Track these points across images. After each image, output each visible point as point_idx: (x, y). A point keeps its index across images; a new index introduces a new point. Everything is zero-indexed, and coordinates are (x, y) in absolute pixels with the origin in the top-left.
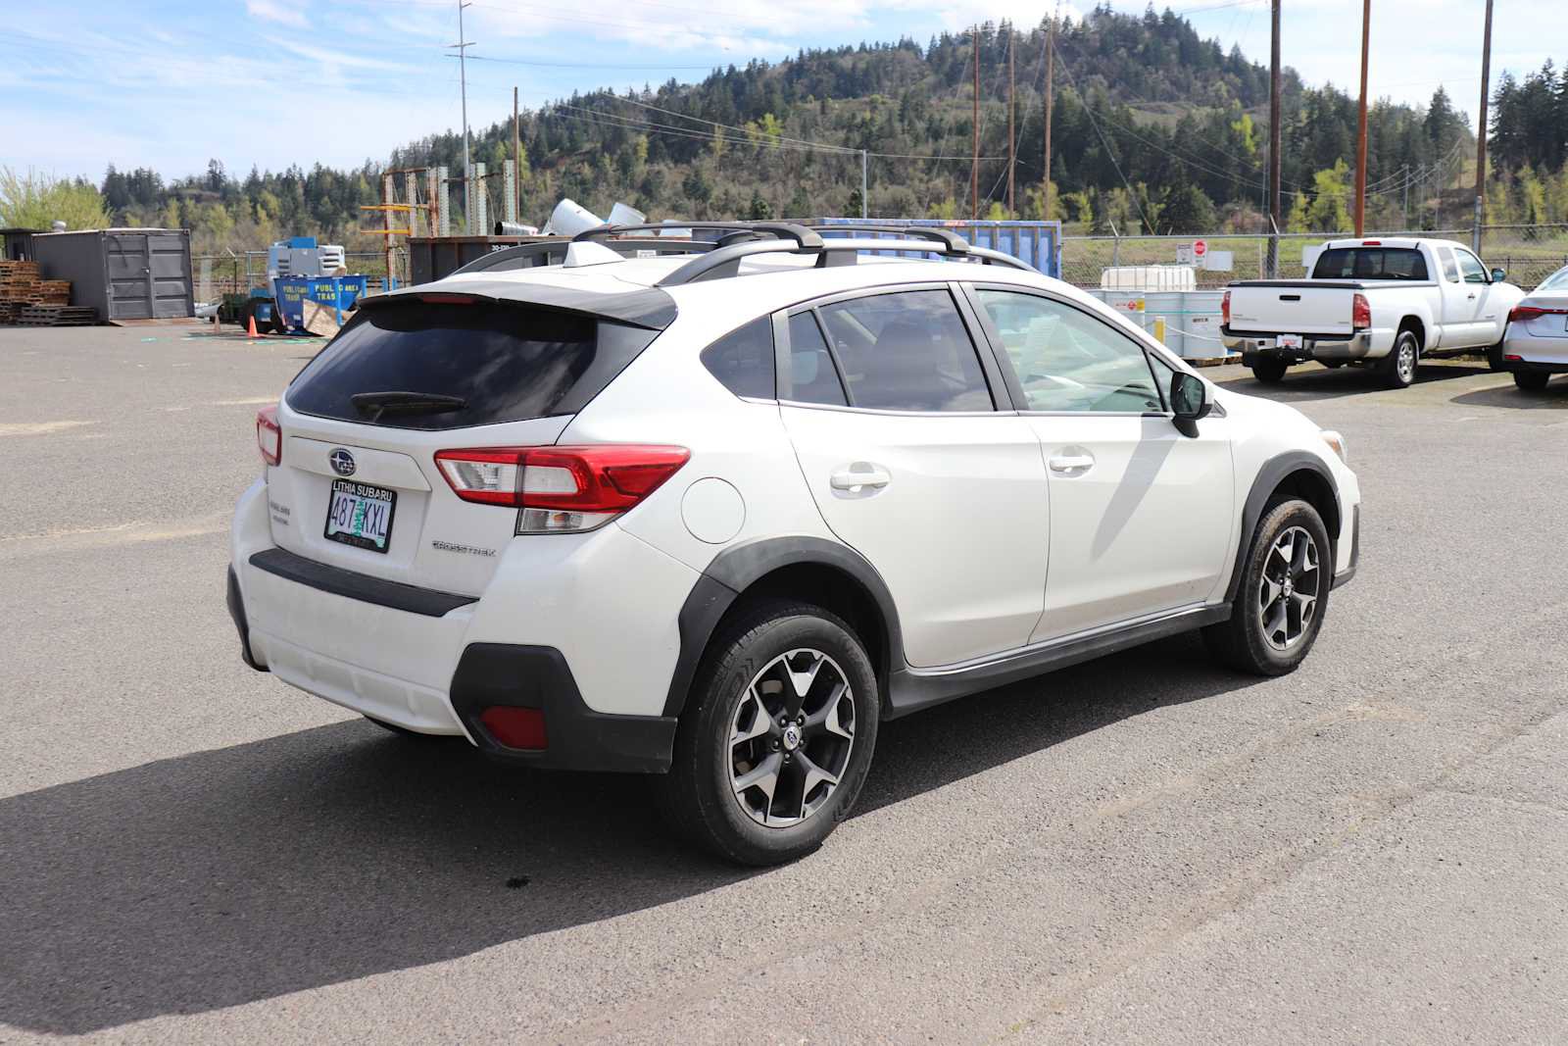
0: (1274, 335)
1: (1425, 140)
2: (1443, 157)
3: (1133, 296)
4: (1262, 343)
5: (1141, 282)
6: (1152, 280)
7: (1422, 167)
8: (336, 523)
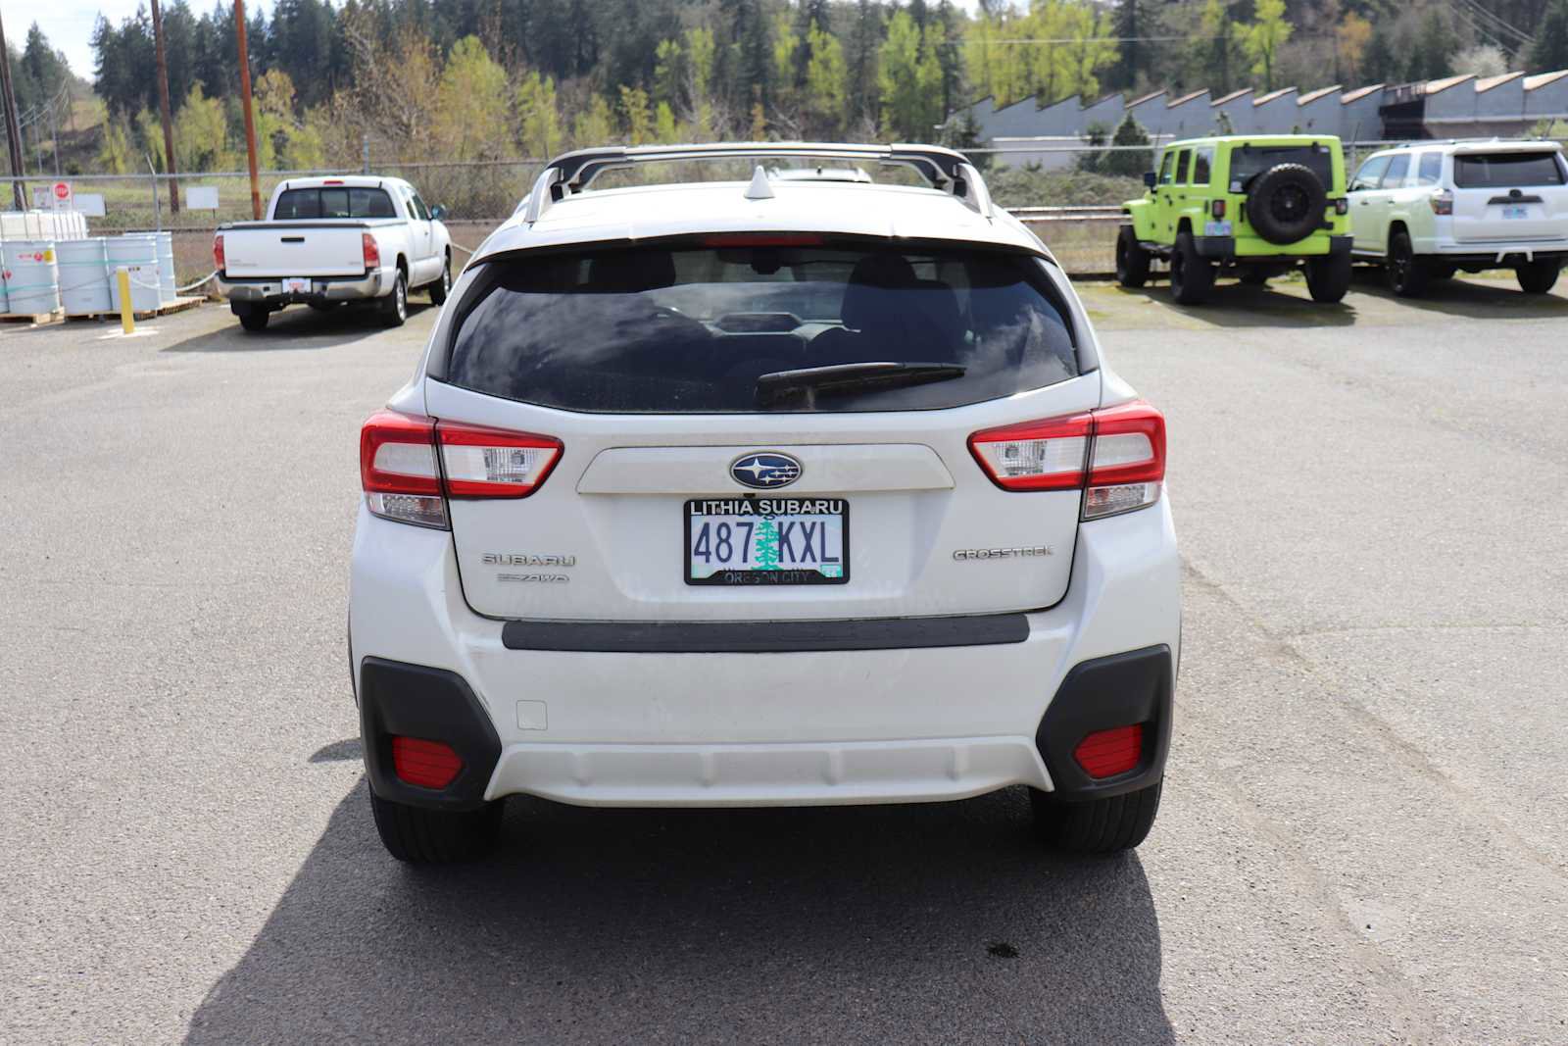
0: (278, 279)
1: (28, 79)
2: (51, 97)
3: (36, 246)
4: (267, 289)
5: (33, 230)
6: (47, 228)
7: (32, 107)
8: (707, 561)
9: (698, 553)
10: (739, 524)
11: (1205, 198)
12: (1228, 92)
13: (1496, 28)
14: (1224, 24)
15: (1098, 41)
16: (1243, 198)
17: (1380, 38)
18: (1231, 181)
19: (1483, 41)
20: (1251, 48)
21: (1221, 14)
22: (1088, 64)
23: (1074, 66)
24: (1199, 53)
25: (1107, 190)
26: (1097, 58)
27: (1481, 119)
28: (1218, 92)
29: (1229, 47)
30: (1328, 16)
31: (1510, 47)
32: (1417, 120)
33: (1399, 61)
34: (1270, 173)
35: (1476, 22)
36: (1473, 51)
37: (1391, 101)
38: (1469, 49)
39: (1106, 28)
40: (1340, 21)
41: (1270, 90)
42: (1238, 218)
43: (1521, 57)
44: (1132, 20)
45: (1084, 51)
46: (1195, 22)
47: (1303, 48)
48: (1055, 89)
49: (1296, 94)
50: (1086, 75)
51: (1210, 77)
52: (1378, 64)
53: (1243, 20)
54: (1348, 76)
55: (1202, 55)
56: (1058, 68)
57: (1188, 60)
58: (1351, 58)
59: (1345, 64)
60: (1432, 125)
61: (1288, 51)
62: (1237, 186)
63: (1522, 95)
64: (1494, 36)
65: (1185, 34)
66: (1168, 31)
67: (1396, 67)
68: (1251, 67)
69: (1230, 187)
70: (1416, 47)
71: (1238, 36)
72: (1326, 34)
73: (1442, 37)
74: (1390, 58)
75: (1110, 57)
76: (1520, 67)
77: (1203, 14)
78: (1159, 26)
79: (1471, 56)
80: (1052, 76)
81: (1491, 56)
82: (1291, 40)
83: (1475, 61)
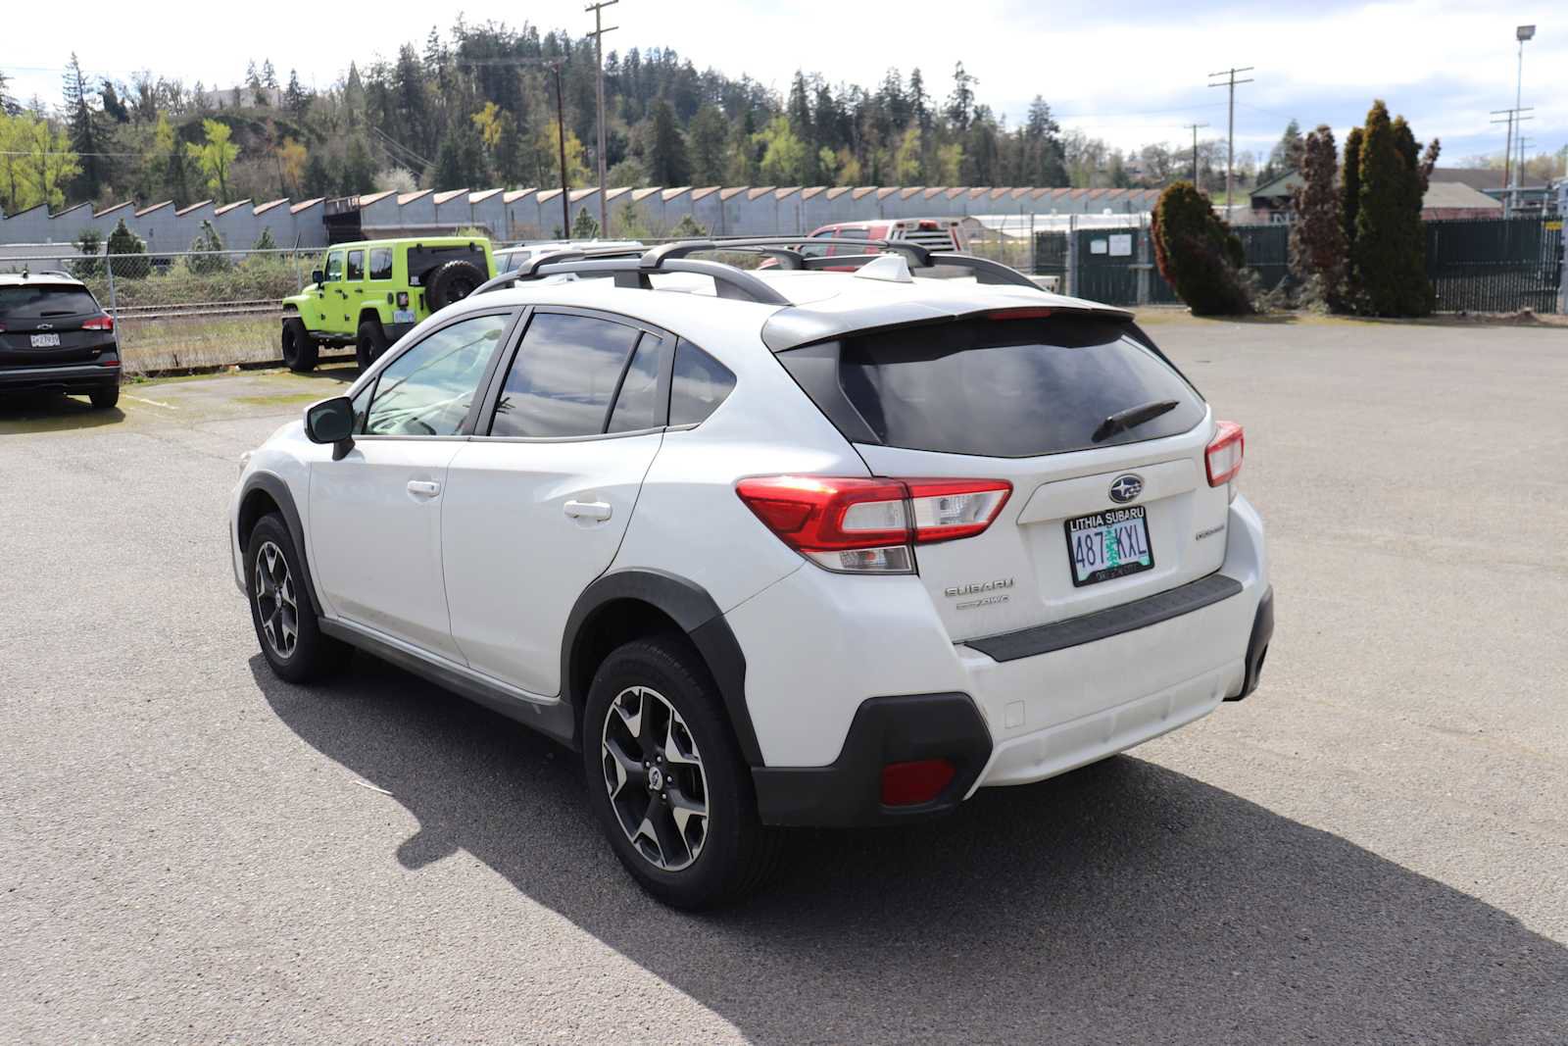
8: (1084, 566)
9: (1078, 561)
10: (1096, 534)
11: (387, 291)
12: (190, 203)
13: (402, 155)
14: (177, 143)
15: (57, 155)
16: (421, 290)
17: (316, 160)
18: (410, 276)
19: (395, 165)
20: (206, 165)
21: (173, 134)
22: (50, 176)
23: (36, 177)
24: (157, 168)
25: (137, 291)
26: (59, 171)
27: (406, 226)
28: (181, 202)
29: (185, 164)
30: (269, 140)
31: (417, 171)
32: (356, 227)
33: (334, 179)
34: (444, 268)
35: (388, 149)
36: (389, 172)
37: (332, 212)
38: (386, 171)
39: (64, 143)
40: (280, 144)
41: (226, 203)
42: (419, 306)
43: (425, 178)
44: (88, 136)
45: (44, 164)
46: (149, 140)
47: (252, 166)
48: (17, 198)
49: (251, 205)
50: (49, 186)
51: (171, 190)
52: (317, 181)
53: (193, 141)
54: (293, 190)
55: (159, 170)
56: (18, 178)
57: (147, 175)
58: (293, 175)
59: (288, 180)
60: (369, 231)
61: (238, 168)
62: (415, 280)
63: (433, 207)
64: (402, 160)
65: (140, 151)
66: (124, 148)
67: (332, 183)
68: (206, 182)
69: (410, 281)
70: (345, 167)
71: (190, 154)
72: (269, 155)
73: (364, 160)
74: (326, 177)
75: (70, 170)
76: (427, 185)
77: (155, 134)
78: (115, 144)
79: (388, 177)
80: (14, 187)
81: (403, 176)
82: (238, 159)
83: (391, 180)
